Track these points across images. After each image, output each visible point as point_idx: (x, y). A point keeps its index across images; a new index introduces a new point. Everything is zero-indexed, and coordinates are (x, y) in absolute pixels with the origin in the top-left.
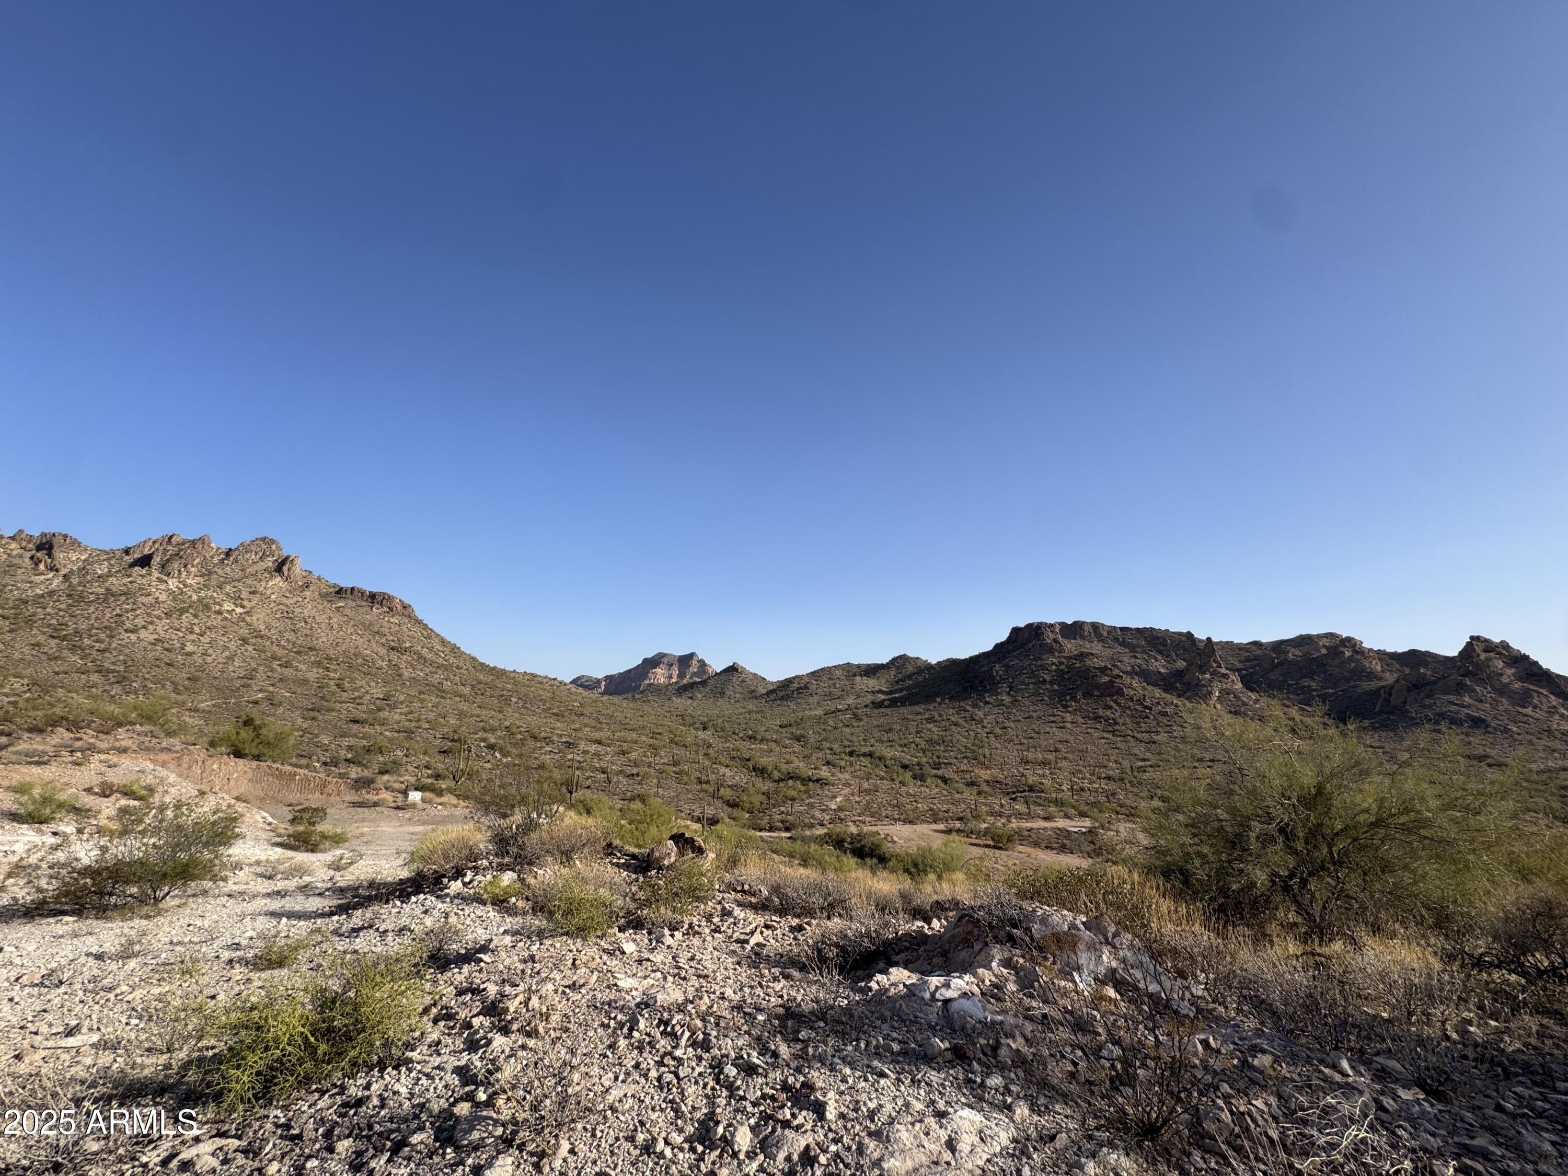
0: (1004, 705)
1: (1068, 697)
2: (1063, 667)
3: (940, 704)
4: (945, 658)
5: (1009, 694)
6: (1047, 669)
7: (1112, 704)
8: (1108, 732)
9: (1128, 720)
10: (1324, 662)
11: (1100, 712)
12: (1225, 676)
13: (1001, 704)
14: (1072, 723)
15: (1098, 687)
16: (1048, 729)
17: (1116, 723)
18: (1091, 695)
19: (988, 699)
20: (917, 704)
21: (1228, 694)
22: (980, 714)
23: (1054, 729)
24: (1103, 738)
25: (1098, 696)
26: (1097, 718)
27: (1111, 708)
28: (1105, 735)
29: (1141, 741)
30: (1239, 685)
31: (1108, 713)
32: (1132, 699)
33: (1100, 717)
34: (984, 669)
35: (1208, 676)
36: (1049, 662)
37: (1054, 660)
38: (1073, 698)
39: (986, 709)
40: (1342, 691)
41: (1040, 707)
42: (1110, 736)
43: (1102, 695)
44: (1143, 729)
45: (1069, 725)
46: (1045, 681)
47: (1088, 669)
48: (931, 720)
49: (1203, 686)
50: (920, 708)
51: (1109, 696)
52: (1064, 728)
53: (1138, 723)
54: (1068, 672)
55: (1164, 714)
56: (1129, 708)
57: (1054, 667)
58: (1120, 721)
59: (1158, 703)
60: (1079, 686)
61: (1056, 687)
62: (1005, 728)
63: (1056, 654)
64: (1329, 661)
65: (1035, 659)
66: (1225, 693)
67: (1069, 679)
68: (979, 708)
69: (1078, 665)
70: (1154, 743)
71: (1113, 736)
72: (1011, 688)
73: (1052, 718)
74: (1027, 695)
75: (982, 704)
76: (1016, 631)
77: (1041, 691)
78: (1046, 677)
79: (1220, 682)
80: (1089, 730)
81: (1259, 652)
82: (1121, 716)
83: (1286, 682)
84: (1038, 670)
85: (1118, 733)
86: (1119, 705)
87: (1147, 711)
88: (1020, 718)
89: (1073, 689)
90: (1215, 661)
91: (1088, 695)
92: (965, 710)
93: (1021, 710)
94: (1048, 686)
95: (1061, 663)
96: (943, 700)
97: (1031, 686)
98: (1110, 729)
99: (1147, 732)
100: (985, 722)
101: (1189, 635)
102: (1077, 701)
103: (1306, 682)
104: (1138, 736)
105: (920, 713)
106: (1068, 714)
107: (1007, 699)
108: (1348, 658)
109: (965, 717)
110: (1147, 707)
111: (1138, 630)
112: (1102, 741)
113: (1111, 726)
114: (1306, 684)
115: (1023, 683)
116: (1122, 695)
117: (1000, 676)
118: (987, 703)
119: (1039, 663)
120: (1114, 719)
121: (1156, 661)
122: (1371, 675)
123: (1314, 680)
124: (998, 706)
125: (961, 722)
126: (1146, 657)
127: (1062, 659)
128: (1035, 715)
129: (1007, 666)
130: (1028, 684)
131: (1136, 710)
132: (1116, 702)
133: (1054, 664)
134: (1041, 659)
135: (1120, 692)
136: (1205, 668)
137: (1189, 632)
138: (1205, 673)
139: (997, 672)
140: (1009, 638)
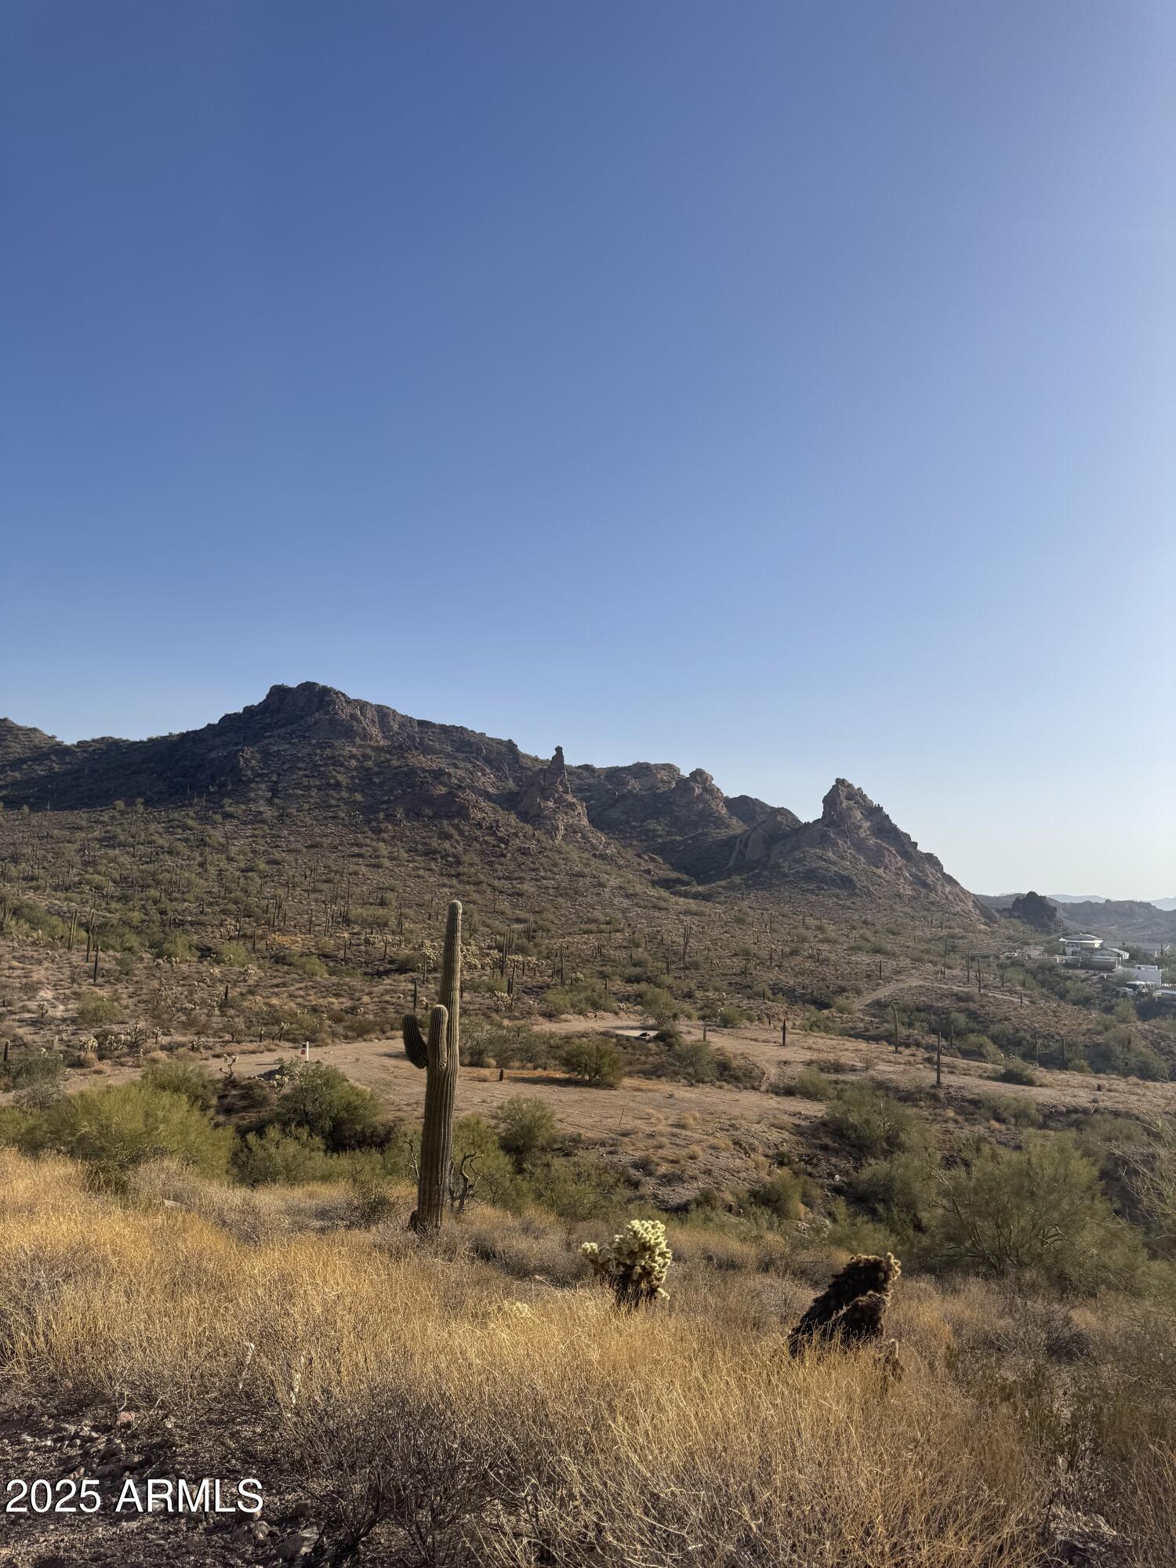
0: (263, 822)
1: (381, 816)
2: (370, 764)
3: (122, 813)
4: (97, 736)
5: (270, 802)
6: (342, 765)
7: (452, 831)
8: (450, 876)
9: (476, 859)
10: (671, 800)
11: (435, 843)
12: (572, 806)
13: (258, 819)
14: (391, 859)
15: (430, 801)
16: (352, 868)
17: (459, 863)
18: (418, 815)
19: (228, 809)
20: (72, 808)
21: (575, 832)
22: (217, 835)
23: (363, 868)
24: (444, 885)
25: (430, 818)
26: (430, 853)
27: (449, 837)
28: (446, 880)
29: (501, 892)
30: (585, 821)
31: (447, 845)
32: (479, 825)
33: (435, 852)
34: (213, 755)
35: (551, 804)
36: (346, 753)
37: (354, 750)
38: (390, 817)
39: (228, 827)
40: (691, 838)
41: (331, 828)
42: (454, 882)
43: (436, 816)
44: (500, 874)
45: (386, 863)
46: (338, 785)
47: (413, 772)
48: (109, 841)
49: (545, 817)
50: (81, 817)
51: (448, 817)
52: (378, 866)
53: (491, 864)
54: (378, 774)
55: (525, 852)
56: (476, 839)
57: (354, 763)
58: (466, 858)
59: (516, 835)
60: (397, 798)
61: (359, 797)
62: (277, 863)
63: (358, 740)
64: (677, 799)
65: (320, 746)
66: (572, 830)
67: (381, 786)
68: (214, 824)
69: (395, 763)
70: (520, 895)
71: (460, 882)
72: (275, 792)
73: (356, 850)
74: (306, 806)
75: (218, 817)
76: (278, 693)
77: (333, 802)
78: (340, 778)
79: (566, 814)
80: (421, 872)
81: (591, 781)
82: (466, 851)
83: (628, 822)
84: (326, 765)
85: (465, 878)
86: (461, 833)
87: (503, 846)
88: (299, 846)
89: (389, 802)
90: (562, 783)
91: (414, 813)
92: (185, 827)
93: (300, 833)
94: (344, 794)
95: (366, 757)
96: (130, 803)
97: (314, 792)
98: (453, 871)
99: (508, 878)
100: (233, 850)
101: (511, 746)
102: (396, 823)
103: (652, 824)
104: (496, 883)
105: (81, 828)
106: (382, 844)
107: (269, 813)
108: (697, 797)
109: (186, 840)
110: (501, 840)
111: (443, 727)
112: (446, 890)
113: (452, 867)
114: (651, 827)
115: (298, 786)
116: (466, 817)
117: (253, 768)
118: (228, 816)
119: (328, 752)
120: (455, 856)
121: (484, 775)
122: (719, 822)
123: (659, 823)
124: (251, 822)
125: (181, 847)
126: (470, 766)
127: (368, 751)
128: (326, 841)
129: (266, 755)
130: (308, 788)
131: (486, 842)
132: (456, 827)
133: (353, 757)
134: (331, 746)
135: (463, 813)
136: (548, 792)
137: (510, 741)
138: (549, 800)
139: (246, 761)
140: (264, 705)
